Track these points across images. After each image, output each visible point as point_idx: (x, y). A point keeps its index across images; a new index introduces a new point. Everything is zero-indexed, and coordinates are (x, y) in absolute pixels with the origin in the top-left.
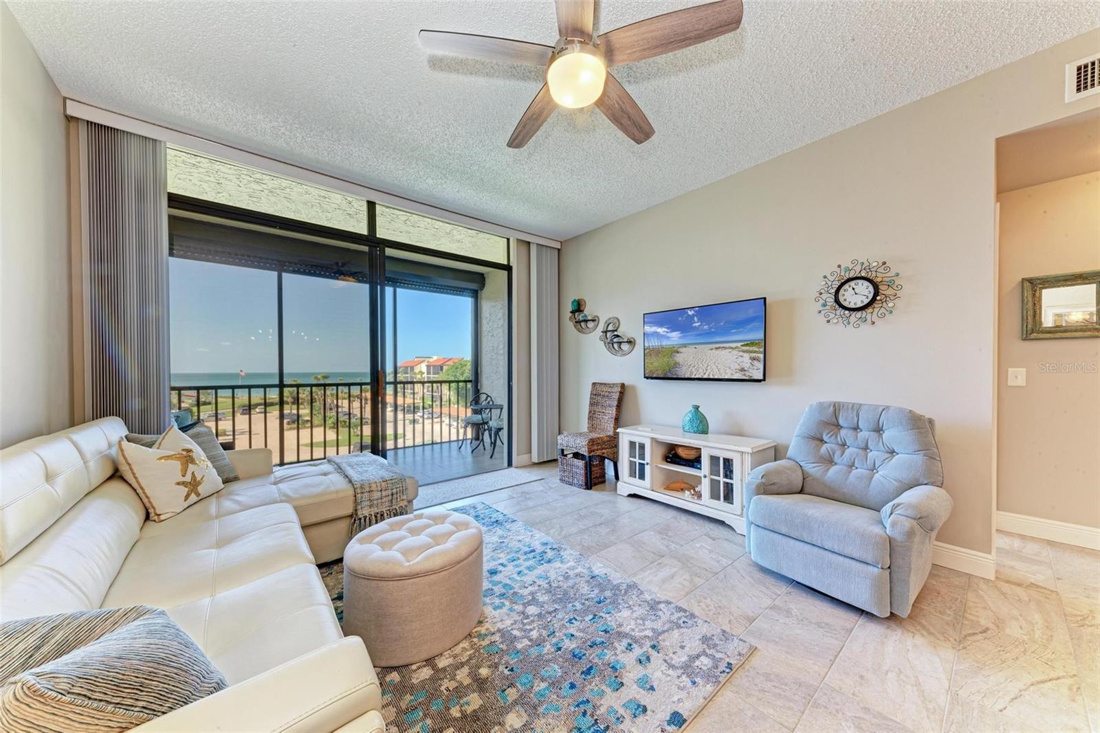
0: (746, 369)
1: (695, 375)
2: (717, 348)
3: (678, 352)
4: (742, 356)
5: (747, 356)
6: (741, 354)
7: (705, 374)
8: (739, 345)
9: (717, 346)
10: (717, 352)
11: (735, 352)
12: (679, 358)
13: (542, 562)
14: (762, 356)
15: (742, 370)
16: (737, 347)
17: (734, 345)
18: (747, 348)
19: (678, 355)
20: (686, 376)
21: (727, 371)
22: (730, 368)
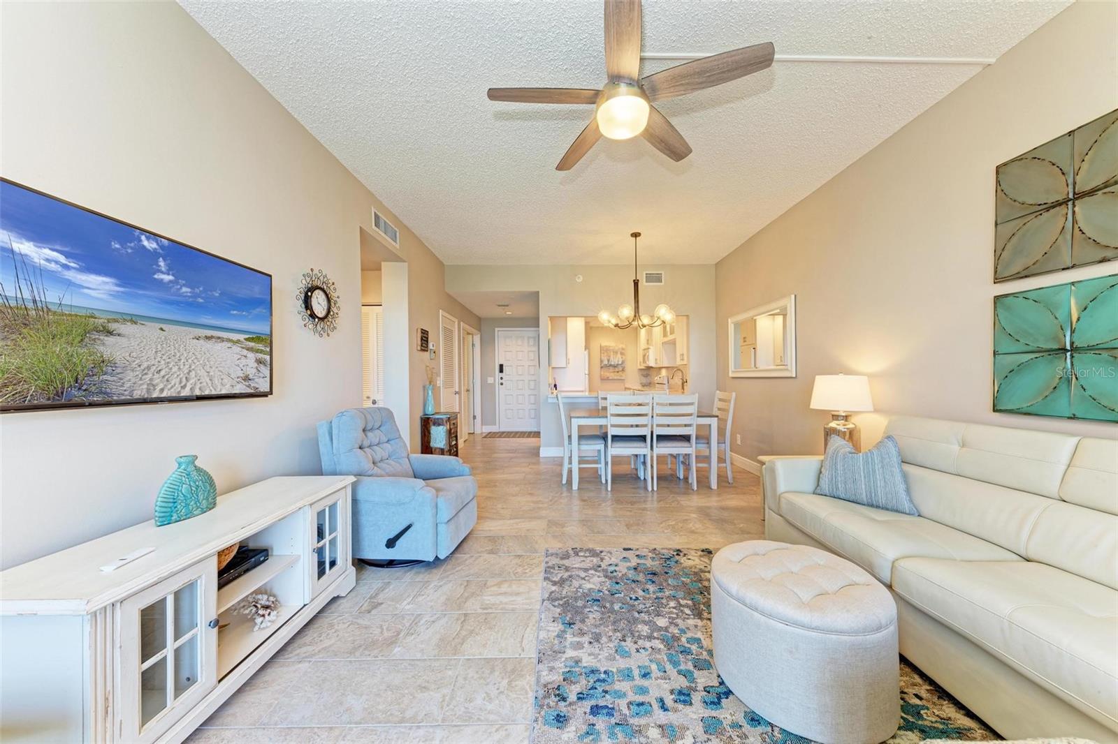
0: (251, 377)
1: (162, 390)
2: (208, 338)
3: (110, 333)
4: (246, 357)
5: (251, 355)
6: (245, 352)
7: (184, 387)
8: (242, 337)
9: (209, 333)
10: (209, 345)
11: (236, 349)
12: (110, 348)
13: (603, 676)
14: (268, 358)
15: (247, 378)
16: (238, 341)
17: (235, 336)
18: (251, 344)
19: (110, 340)
20: (137, 394)
21: (225, 381)
22: (229, 375)
